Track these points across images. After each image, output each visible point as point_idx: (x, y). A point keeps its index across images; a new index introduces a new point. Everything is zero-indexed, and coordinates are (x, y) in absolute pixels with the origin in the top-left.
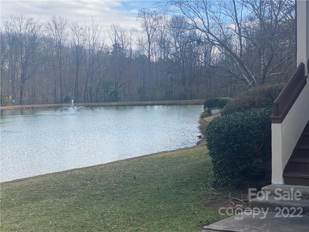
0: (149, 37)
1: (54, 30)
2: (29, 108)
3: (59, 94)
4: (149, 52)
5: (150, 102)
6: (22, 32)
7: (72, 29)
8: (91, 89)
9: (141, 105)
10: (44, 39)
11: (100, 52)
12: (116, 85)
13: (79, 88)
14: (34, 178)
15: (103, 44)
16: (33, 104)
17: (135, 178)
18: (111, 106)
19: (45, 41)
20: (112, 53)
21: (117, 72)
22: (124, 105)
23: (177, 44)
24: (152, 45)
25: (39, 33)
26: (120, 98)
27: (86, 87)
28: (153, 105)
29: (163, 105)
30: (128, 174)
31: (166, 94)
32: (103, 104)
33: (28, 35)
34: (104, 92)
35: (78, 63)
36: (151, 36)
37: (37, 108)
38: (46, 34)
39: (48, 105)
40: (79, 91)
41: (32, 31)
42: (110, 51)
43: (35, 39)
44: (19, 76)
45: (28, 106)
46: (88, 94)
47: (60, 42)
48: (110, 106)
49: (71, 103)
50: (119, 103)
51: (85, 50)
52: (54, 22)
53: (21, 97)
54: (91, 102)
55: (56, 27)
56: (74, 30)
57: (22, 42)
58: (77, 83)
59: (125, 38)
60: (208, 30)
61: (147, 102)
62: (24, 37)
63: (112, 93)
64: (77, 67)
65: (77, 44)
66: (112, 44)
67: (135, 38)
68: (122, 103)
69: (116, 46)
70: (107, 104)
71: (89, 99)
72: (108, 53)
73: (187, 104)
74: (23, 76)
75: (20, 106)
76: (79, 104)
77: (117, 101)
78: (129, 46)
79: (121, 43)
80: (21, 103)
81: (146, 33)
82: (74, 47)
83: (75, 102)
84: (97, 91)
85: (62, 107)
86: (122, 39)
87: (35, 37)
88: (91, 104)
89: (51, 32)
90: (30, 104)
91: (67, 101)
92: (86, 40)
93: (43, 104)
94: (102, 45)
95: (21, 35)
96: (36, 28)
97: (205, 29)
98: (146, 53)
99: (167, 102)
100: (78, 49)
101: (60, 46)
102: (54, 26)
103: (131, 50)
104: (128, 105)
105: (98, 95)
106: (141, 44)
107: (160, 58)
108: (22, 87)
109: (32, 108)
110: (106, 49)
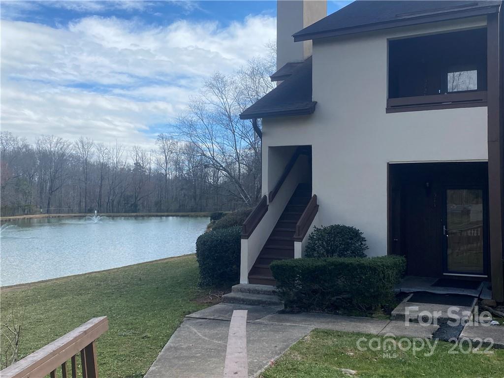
0: (166, 158)
1: (81, 149)
2: (55, 217)
3: (84, 205)
4: (166, 171)
5: (166, 214)
6: (52, 149)
7: (98, 149)
8: (113, 201)
9: (157, 216)
10: (71, 156)
11: (122, 169)
12: (136, 198)
13: (102, 200)
14: (56, 279)
15: (126, 163)
16: (59, 213)
17: (140, 279)
18: (131, 216)
19: (73, 158)
20: (133, 170)
21: (137, 187)
22: (142, 216)
23: (190, 165)
24: (169, 166)
25: (67, 151)
26: (139, 209)
27: (109, 199)
28: (168, 216)
29: (177, 216)
30: (136, 276)
31: (180, 207)
32: (124, 214)
33: (57, 153)
34: (125, 204)
35: (102, 179)
36: (168, 157)
37: (63, 217)
38: (74, 152)
39: (73, 215)
40: (102, 203)
41: (61, 149)
42: (132, 169)
43: (64, 156)
44: (48, 188)
45: (55, 215)
46: (111, 205)
47: (86, 160)
48: (129, 216)
49: (94, 213)
50: (138, 214)
51: (109, 167)
52: (82, 142)
53: (49, 207)
54: (113, 212)
55: (83, 146)
56: (99, 150)
57: (52, 158)
58: (100, 196)
59: (145, 158)
60: (213, 157)
61: (163, 214)
62: (54, 154)
63: (132, 205)
64: (101, 181)
65: (102, 161)
66: (133, 163)
67: (154, 159)
68: (141, 214)
69: (137, 164)
70: (127, 214)
71: (111, 210)
72: (130, 170)
73: (197, 216)
74: (51, 188)
75: (47, 215)
76: (102, 214)
77: (136, 212)
78: (149, 165)
79: (142, 162)
80: (48, 212)
81: (164, 155)
82: (99, 164)
83: (98, 212)
84: (119, 203)
85: (85, 216)
86: (143, 159)
87: (63, 155)
88: (112, 214)
89: (78, 150)
90: (57, 213)
91: (91, 211)
92: (110, 159)
93: (69, 213)
94: (124, 164)
95: (51, 152)
96: (65, 146)
97: (210, 156)
98: (163, 171)
99: (180, 214)
100: (103, 167)
101: (86, 163)
102: (82, 145)
103: (150, 169)
104: (146, 216)
105: (119, 207)
106: (159, 163)
107: (176, 176)
108: (49, 198)
109: (58, 217)
110: (128, 167)
